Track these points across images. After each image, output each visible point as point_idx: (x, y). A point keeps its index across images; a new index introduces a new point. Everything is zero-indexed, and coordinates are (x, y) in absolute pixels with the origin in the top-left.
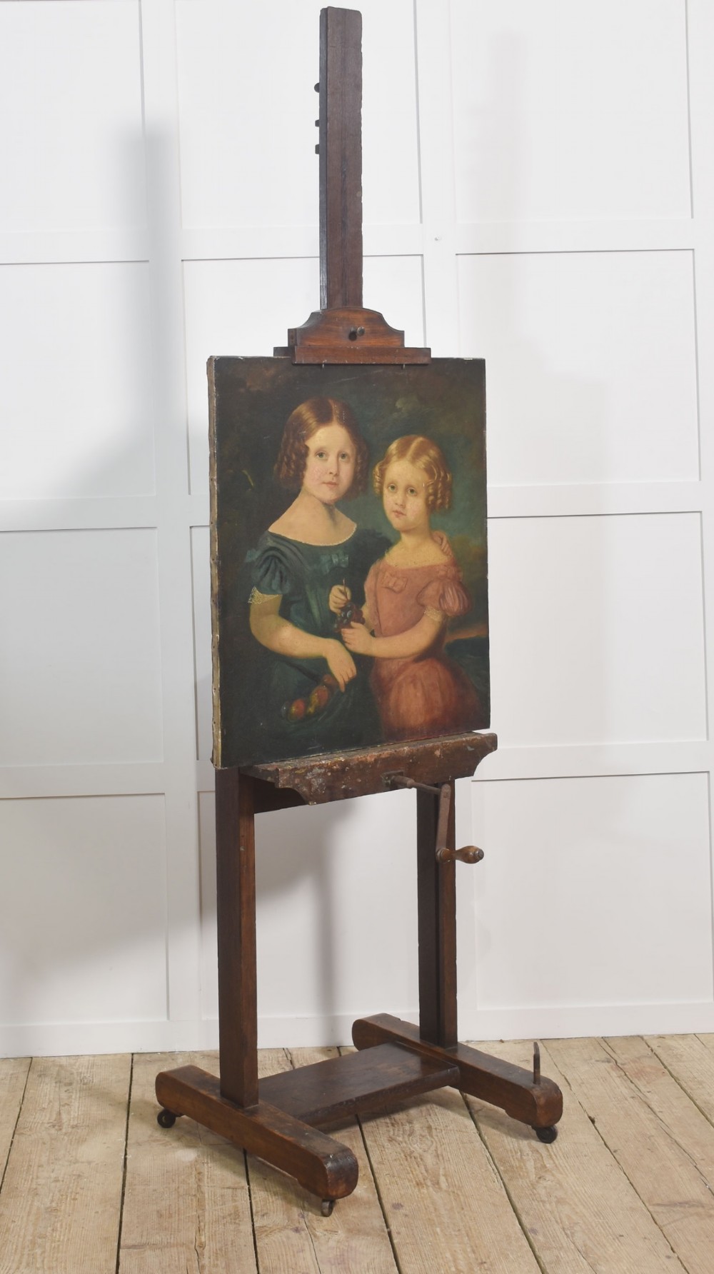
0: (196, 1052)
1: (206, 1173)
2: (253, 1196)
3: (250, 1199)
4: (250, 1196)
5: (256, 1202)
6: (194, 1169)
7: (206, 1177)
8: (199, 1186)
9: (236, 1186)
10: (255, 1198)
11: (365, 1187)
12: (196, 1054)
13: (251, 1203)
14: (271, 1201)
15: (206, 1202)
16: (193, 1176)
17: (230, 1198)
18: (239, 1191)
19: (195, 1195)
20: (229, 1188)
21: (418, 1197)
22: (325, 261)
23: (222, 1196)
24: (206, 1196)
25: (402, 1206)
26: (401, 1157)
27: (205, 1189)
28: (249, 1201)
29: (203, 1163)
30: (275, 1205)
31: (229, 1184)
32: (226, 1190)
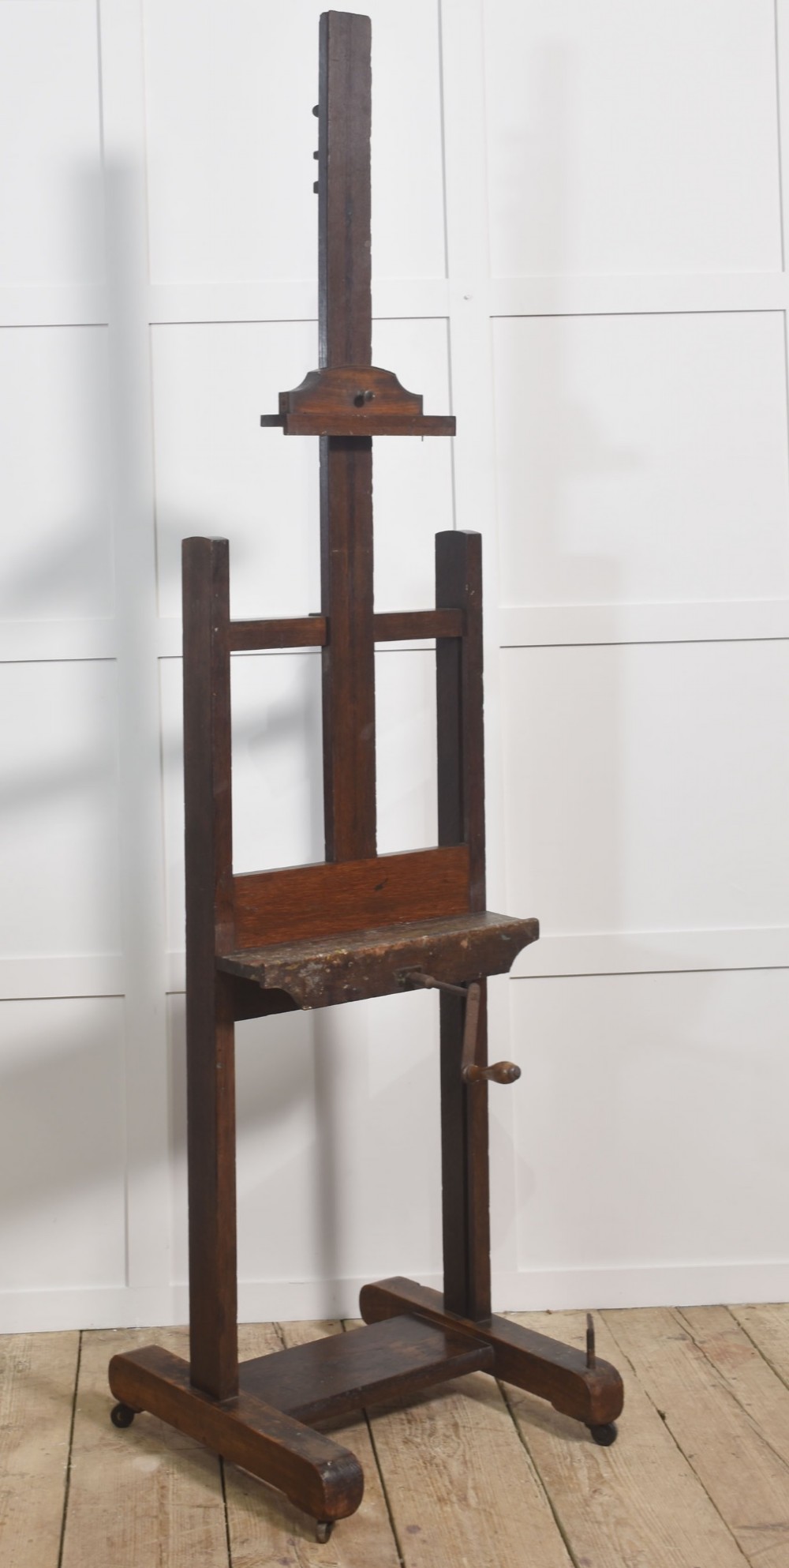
0: (161, 1328)
1: (171, 1487)
2: (230, 1517)
3: (227, 1521)
4: (226, 1516)
5: (234, 1525)
6: (156, 1482)
7: (171, 1492)
8: (162, 1504)
9: (209, 1503)
10: (233, 1520)
11: (373, 1504)
12: (162, 1331)
13: (227, 1526)
14: (253, 1522)
15: (171, 1525)
16: (155, 1490)
17: (201, 1520)
18: (212, 1511)
19: (156, 1517)
20: (199, 1506)
21: (440, 1517)
22: (325, 327)
23: (191, 1517)
24: (171, 1517)
25: (419, 1529)
26: (419, 1464)
27: (170, 1508)
28: (225, 1524)
29: (168, 1474)
30: (258, 1529)
31: (200, 1501)
32: (195, 1510)
